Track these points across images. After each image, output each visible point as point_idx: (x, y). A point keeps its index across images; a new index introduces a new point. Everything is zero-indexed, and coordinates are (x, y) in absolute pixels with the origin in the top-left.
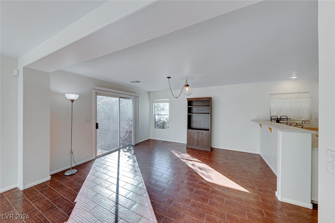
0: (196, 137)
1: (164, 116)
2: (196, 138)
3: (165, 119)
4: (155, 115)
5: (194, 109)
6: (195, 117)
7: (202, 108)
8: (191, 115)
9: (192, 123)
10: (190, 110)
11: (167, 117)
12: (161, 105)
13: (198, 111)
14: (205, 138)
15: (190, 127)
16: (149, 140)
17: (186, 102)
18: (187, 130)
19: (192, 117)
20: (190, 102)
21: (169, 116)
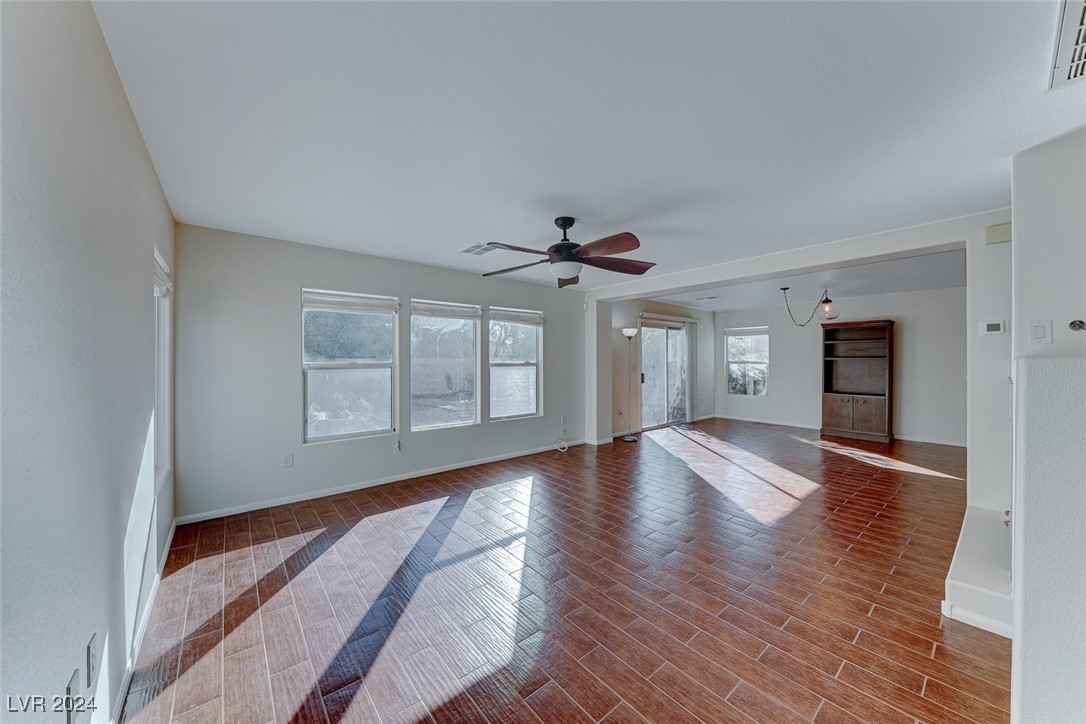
0: (848, 410)
1: (756, 366)
2: (849, 413)
3: (757, 372)
4: (728, 363)
5: (842, 348)
6: (843, 367)
7: (864, 345)
8: (832, 361)
9: (834, 381)
10: (829, 351)
11: (763, 367)
12: (749, 341)
13: (854, 352)
14: (873, 412)
15: (828, 386)
16: (713, 419)
17: (821, 332)
18: (823, 396)
19: (835, 365)
20: (831, 333)
21: (769, 365)
